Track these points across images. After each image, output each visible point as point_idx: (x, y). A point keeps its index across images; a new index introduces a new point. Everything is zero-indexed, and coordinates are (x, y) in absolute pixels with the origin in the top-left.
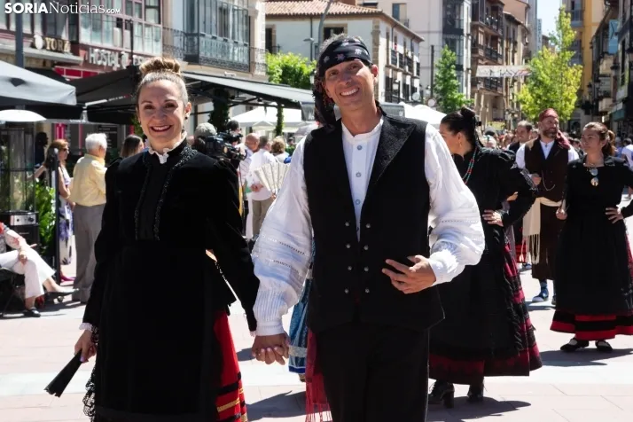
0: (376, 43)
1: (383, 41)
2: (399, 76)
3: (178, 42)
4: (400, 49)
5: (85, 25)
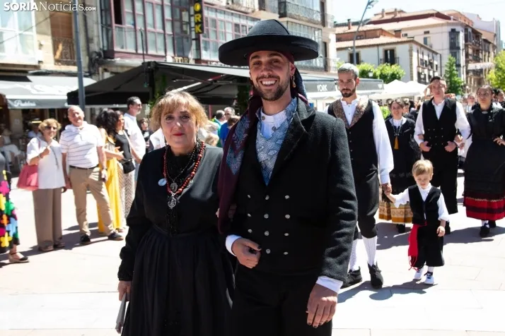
0: (411, 55)
1: (415, 54)
2: (426, 71)
4: (426, 58)
5: (206, 49)
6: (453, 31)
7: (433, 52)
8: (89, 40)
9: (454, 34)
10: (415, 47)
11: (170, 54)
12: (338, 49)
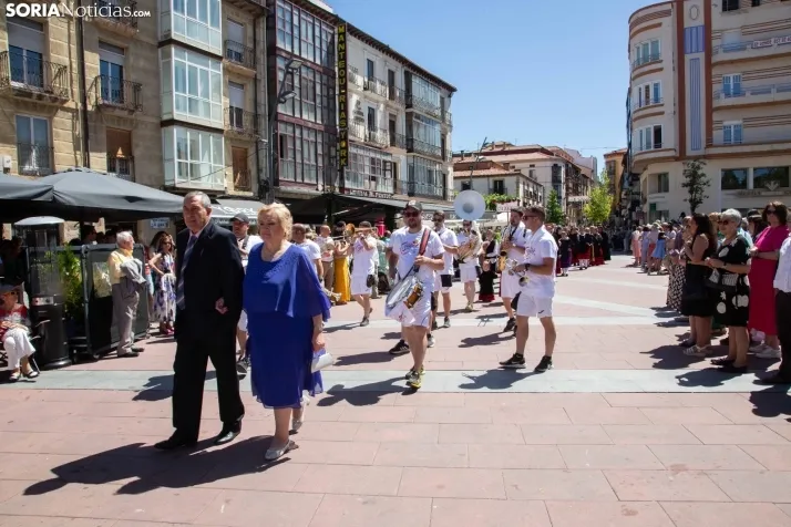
0: (518, 187)
1: (521, 186)
2: (531, 202)
3: (405, 187)
4: (531, 190)
5: (348, 179)
6: (555, 165)
7: (538, 184)
8: (259, 171)
9: (556, 169)
10: (521, 180)
11: (321, 183)
12: (455, 178)
